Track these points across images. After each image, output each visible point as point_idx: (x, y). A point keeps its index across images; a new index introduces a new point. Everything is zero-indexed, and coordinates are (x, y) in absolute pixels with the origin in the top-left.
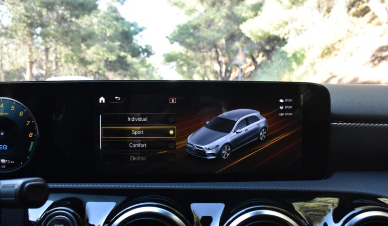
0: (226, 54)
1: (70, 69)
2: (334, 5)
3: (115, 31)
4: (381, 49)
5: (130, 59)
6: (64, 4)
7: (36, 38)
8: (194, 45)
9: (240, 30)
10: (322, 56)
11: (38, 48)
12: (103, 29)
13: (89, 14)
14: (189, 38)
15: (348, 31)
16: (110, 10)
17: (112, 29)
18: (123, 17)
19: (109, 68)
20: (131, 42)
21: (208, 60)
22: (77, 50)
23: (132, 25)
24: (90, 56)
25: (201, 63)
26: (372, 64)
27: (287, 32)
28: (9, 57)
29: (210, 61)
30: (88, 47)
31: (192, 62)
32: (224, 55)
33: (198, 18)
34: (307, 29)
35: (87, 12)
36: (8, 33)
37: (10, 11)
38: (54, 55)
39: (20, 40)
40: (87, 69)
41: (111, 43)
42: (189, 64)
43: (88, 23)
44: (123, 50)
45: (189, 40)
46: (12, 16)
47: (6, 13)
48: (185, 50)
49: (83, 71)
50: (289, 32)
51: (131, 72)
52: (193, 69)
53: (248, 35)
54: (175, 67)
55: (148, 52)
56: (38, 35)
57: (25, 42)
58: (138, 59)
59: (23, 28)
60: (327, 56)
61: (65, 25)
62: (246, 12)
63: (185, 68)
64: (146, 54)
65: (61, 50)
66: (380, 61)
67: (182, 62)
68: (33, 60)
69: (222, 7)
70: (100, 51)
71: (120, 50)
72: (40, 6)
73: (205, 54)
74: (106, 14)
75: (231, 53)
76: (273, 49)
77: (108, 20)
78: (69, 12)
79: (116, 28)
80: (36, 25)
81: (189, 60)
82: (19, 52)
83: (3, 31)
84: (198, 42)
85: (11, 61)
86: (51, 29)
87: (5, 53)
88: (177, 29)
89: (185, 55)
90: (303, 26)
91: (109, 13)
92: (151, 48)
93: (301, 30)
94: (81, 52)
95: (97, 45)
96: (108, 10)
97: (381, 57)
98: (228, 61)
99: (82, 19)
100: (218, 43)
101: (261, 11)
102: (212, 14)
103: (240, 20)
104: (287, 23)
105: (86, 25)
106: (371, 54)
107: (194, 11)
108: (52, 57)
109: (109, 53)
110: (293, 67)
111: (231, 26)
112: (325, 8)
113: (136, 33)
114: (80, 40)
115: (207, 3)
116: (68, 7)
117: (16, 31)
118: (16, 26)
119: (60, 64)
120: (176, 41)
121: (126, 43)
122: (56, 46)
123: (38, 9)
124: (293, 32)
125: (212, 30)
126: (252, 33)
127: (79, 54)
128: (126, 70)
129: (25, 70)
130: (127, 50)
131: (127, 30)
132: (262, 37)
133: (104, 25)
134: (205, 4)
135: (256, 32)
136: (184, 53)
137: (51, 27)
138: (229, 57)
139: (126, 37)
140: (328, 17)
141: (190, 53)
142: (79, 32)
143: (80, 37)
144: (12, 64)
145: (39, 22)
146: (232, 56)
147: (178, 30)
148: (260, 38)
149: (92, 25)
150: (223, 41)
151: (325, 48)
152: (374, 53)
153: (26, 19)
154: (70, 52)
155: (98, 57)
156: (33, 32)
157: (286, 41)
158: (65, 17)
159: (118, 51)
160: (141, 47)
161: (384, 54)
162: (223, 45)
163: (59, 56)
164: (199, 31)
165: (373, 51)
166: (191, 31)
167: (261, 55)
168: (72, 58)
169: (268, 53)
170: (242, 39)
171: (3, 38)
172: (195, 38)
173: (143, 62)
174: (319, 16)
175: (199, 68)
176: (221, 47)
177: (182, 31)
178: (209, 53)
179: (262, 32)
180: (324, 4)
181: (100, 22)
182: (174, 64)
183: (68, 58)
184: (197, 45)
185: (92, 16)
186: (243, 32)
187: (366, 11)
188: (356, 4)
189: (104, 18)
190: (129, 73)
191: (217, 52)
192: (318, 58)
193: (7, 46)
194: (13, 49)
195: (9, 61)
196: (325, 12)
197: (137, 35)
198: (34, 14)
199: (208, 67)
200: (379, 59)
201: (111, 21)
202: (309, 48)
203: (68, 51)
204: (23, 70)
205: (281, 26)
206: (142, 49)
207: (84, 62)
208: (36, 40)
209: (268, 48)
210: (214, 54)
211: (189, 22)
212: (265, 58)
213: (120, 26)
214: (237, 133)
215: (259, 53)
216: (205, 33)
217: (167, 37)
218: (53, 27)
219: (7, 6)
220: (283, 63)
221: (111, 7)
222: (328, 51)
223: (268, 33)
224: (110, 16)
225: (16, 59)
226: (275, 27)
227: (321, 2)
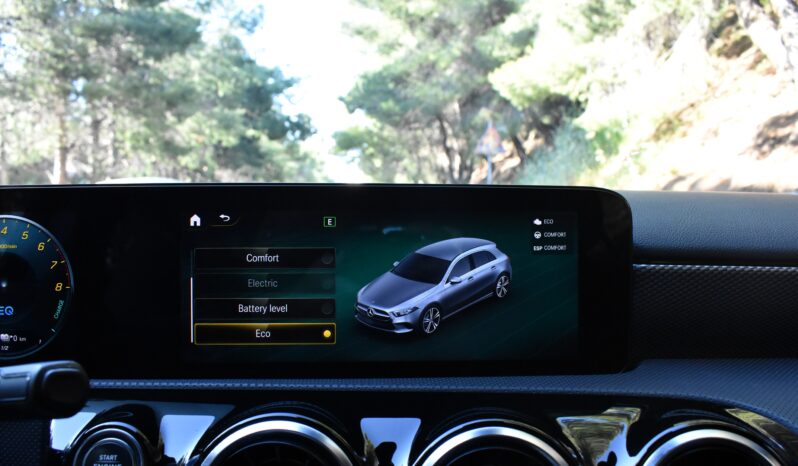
0: (462, 134)
1: (142, 163)
2: (679, 33)
3: (235, 85)
4: (776, 123)
5: (265, 142)
6: (132, 33)
7: (75, 101)
8: (396, 114)
9: (490, 85)
10: (657, 137)
11: (78, 120)
12: (210, 82)
13: (182, 52)
14: (386, 100)
15: (709, 85)
16: (225, 44)
17: (229, 80)
18: (252, 57)
19: (223, 160)
20: (268, 108)
21: (425, 145)
22: (157, 125)
23: (271, 74)
24: (183, 138)
25: (410, 152)
26: (756, 153)
27: (585, 88)
28: (19, 138)
29: (428, 147)
30: (181, 117)
31: (392, 149)
32: (456, 136)
33: (404, 60)
34: (624, 83)
35: (177, 47)
36: (17, 90)
37: (22, 45)
38: (111, 135)
39: (41, 104)
40: (178, 163)
41: (226, 111)
42: (385, 154)
43: (179, 68)
44: (251, 125)
45: (388, 105)
46: (26, 55)
47: (15, 48)
48: (379, 125)
49: (170, 168)
50: (588, 89)
51: (268, 170)
52: (395, 163)
53: (505, 93)
54: (358, 160)
55: (303, 129)
56: (78, 94)
57: (51, 108)
58: (282, 143)
59: (47, 80)
60: (667, 137)
61: (134, 73)
62: (501, 49)
63: (378, 162)
64: (298, 133)
65: (124, 125)
66: (772, 147)
67: (371, 150)
68: (69, 145)
69: (454, 37)
70: (204, 127)
71: (245, 124)
72: (82, 36)
73: (419, 132)
74: (218, 51)
75: (471, 131)
76: (557, 122)
77: (222, 64)
78: (141, 47)
79: (238, 80)
80: (74, 74)
81: (386, 146)
82: (38, 127)
83: (8, 85)
84: (405, 110)
85: (23, 146)
86: (105, 82)
87: (11, 131)
88: (360, 82)
89: (377, 135)
90: (616, 76)
91: (224, 49)
92: (309, 120)
93: (612, 85)
94: (166, 128)
95: (199, 115)
96: (222, 44)
97: (774, 138)
98: (466, 148)
99: (167, 62)
100: (445, 111)
101: (532, 46)
102: (432, 52)
103: (488, 64)
104: (583, 70)
105: (176, 73)
106: (755, 132)
107: (397, 47)
108: (106, 139)
109: (223, 132)
110: (597, 159)
111: (471, 77)
112: (661, 40)
113: (278, 91)
114: (164, 104)
115: (423, 30)
116: (140, 37)
117: (33, 86)
118: (33, 74)
119: (121, 152)
120: (361, 107)
121: (257, 111)
122: (115, 117)
123: (80, 40)
124: (596, 88)
125: (433, 85)
126: (513, 91)
127: (161, 134)
128: (258, 165)
129: (51, 165)
130: (260, 124)
131: (260, 84)
132: (534, 98)
133: (213, 73)
134: (418, 32)
135: (522, 88)
136: (375, 130)
137: (104, 78)
138: (468, 139)
139: (258, 97)
140: (667, 58)
141: (389, 132)
142: (162, 88)
143: (163, 98)
144: (25, 151)
145: (80, 66)
146: (474, 138)
147: (364, 85)
148: (529, 99)
149: (187, 73)
150: (456, 107)
151: (662, 121)
152: (761, 129)
153: (54, 61)
154: (143, 130)
155: (201, 139)
156: (68, 86)
157: (583, 106)
158: (134, 58)
159: (242, 128)
160: (288, 119)
161: (781, 132)
162: (455, 114)
163: (119, 136)
164: (406, 87)
165: (758, 127)
166: (391, 86)
167: (532, 134)
168: (147, 142)
169: (547, 132)
170: (495, 102)
171: (6, 100)
172: (398, 101)
173: (292, 149)
174: (648, 55)
175: (406, 162)
176: (451, 119)
177: (372, 87)
178: (428, 132)
179: (534, 87)
180: (658, 32)
181: (204, 67)
182: (355, 153)
183: (138, 141)
184: (402, 116)
185: (188, 55)
186: (496, 87)
187: (743, 45)
188: (725, 31)
189: (214, 60)
190: (263, 171)
191: (443, 130)
192: (648, 141)
193: (15, 117)
194: (26, 122)
195: (19, 147)
196: (662, 47)
197: (281, 96)
198: (71, 52)
199: (425, 159)
200: (772, 142)
201: (228, 66)
202: (629, 121)
203: (140, 125)
204: (46, 165)
205: (571, 77)
206: (291, 122)
207: (171, 149)
208: (74, 105)
209: (546, 120)
210: (436, 134)
211: (386, 68)
212: (540, 141)
213: (247, 77)
214: (453, 283)
215: (528, 131)
216: (420, 90)
217: (341, 99)
218: (108, 78)
219: (15, 34)
220: (577, 152)
221: (227, 38)
222: (668, 127)
223: (546, 91)
224: (225, 55)
225: (32, 143)
226: (560, 79)
227: (651, 28)
